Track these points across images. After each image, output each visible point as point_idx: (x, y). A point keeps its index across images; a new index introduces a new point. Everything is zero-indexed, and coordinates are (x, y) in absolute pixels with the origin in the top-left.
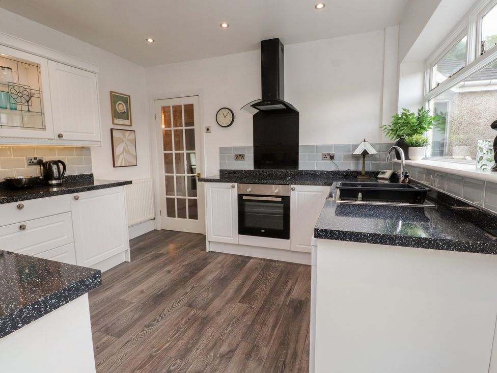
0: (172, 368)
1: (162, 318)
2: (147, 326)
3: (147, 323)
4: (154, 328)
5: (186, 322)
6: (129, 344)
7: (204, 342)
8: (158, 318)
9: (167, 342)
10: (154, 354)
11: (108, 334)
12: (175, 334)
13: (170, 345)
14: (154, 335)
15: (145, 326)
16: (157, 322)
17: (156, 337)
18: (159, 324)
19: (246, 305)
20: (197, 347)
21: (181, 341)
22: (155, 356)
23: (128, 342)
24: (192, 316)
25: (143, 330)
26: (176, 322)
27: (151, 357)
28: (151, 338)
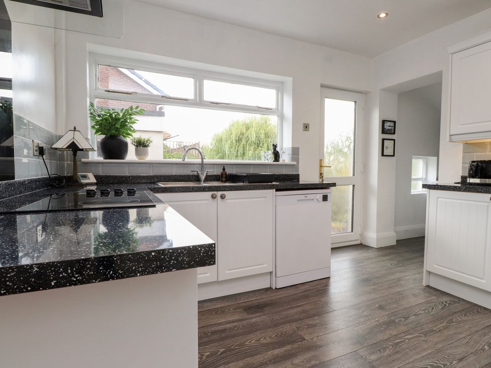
0: (403, 319)
5: (385, 349)
7: (369, 323)
9: (409, 339)
12: (399, 342)
13: (406, 335)
14: (426, 353)
17: (424, 350)
19: (301, 333)
20: (377, 322)
21: (393, 333)
22: (421, 333)
24: (374, 353)
26: (398, 356)
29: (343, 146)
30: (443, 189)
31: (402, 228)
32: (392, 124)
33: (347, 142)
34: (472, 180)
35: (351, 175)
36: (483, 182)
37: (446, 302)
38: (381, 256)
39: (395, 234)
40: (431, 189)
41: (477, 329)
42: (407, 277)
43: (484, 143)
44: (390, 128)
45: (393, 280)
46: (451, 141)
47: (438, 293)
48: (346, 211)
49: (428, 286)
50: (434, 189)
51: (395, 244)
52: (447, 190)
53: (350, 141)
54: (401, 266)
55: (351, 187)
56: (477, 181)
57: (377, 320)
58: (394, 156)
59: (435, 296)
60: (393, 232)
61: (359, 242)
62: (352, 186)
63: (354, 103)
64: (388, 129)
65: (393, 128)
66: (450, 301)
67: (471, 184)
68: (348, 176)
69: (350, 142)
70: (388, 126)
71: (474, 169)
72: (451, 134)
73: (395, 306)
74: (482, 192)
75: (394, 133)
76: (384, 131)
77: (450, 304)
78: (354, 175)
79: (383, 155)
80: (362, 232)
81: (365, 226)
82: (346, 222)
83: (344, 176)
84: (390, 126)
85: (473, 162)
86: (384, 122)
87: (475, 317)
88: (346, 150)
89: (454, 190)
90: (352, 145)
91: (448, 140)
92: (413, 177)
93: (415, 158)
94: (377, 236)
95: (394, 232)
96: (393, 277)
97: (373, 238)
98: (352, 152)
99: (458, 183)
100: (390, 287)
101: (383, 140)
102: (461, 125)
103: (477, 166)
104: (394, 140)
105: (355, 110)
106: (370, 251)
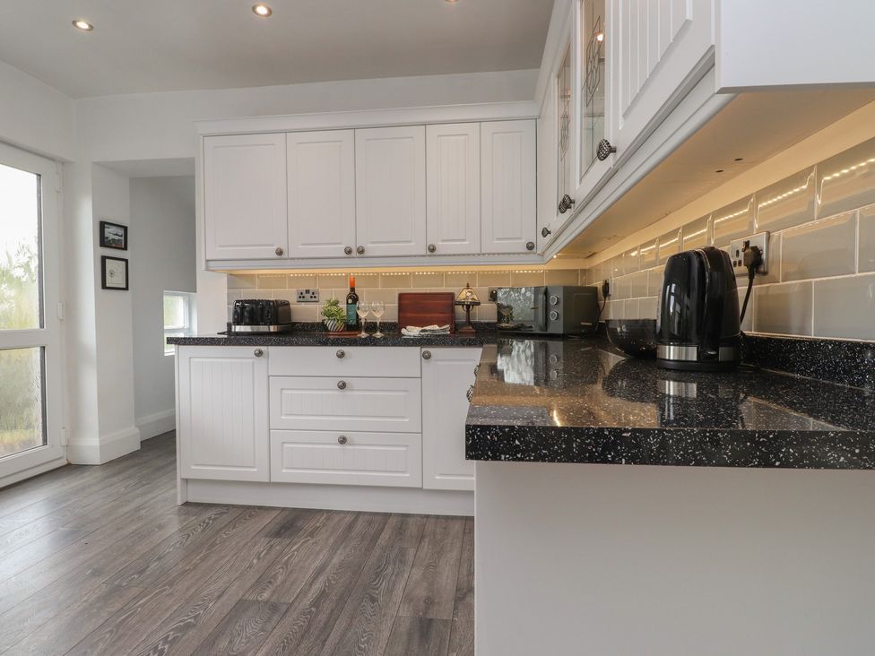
0: (136, 576)
1: (157, 647)
2: (188, 626)
3: (191, 633)
4: (173, 625)
6: (216, 594)
8: (167, 647)
10: (167, 587)
11: (267, 602)
14: (170, 613)
15: (194, 625)
16: (168, 636)
17: (167, 610)
18: (161, 634)
22: (165, 585)
23: (219, 597)
25: (195, 617)
27: (171, 584)
28: (175, 608)
29: (10, 262)
30: (197, 344)
31: (151, 418)
32: (121, 232)
33: (21, 255)
34: (238, 329)
35: (37, 326)
36: (255, 330)
37: (210, 518)
38: (109, 477)
39: (137, 430)
40: (179, 344)
41: (245, 542)
42: (151, 502)
43: (253, 276)
44: (117, 238)
45: (126, 513)
46: (208, 269)
47: (200, 508)
48: (28, 404)
49: (187, 504)
50: (185, 344)
51: (139, 448)
52: (202, 345)
53: (29, 255)
54: (144, 485)
55: (36, 352)
56: (247, 329)
57: (85, 599)
58: (127, 289)
59: (194, 515)
60: (133, 427)
61: (64, 462)
62: (38, 349)
63: (35, 176)
64: (113, 240)
65: (123, 238)
66: (215, 515)
67: (238, 334)
68: (28, 327)
69: (30, 258)
70: (110, 233)
71: (239, 311)
72: (208, 258)
73: (123, 559)
74: (245, 345)
75: (125, 248)
76: (104, 242)
77: (215, 519)
78: (42, 326)
79: (104, 286)
80: (68, 441)
81: (75, 426)
82: (29, 426)
83: (16, 327)
84: (116, 235)
85: (238, 301)
86: (103, 225)
87: (245, 525)
88: (18, 272)
89: (212, 344)
90: (34, 264)
91: (204, 268)
92: (166, 327)
93: (168, 294)
94: (100, 441)
95: (136, 426)
96: (127, 509)
97: (92, 447)
98: (36, 277)
99: (223, 333)
100: (118, 529)
101: (104, 259)
102: (220, 246)
103: (243, 308)
104: (126, 261)
105: (39, 192)
106: (86, 474)
